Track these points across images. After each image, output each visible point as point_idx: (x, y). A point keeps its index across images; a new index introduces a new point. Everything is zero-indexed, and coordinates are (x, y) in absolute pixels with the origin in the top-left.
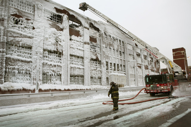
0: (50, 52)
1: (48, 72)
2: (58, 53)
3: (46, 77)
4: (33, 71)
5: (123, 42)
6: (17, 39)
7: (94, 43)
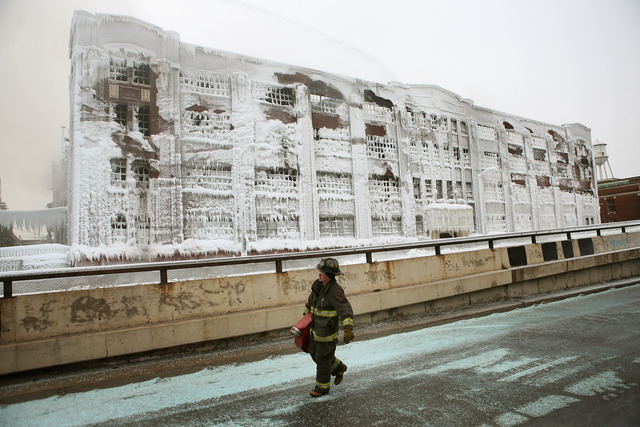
0: (271, 171)
1: (269, 215)
2: (290, 171)
3: (264, 226)
4: (237, 215)
5: (463, 123)
6: (201, 154)
7: (377, 137)
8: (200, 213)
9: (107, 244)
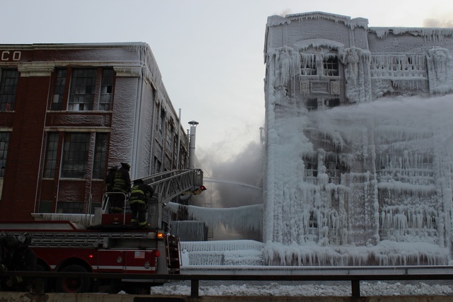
4: (442, 214)
8: (396, 211)
9: (299, 243)
